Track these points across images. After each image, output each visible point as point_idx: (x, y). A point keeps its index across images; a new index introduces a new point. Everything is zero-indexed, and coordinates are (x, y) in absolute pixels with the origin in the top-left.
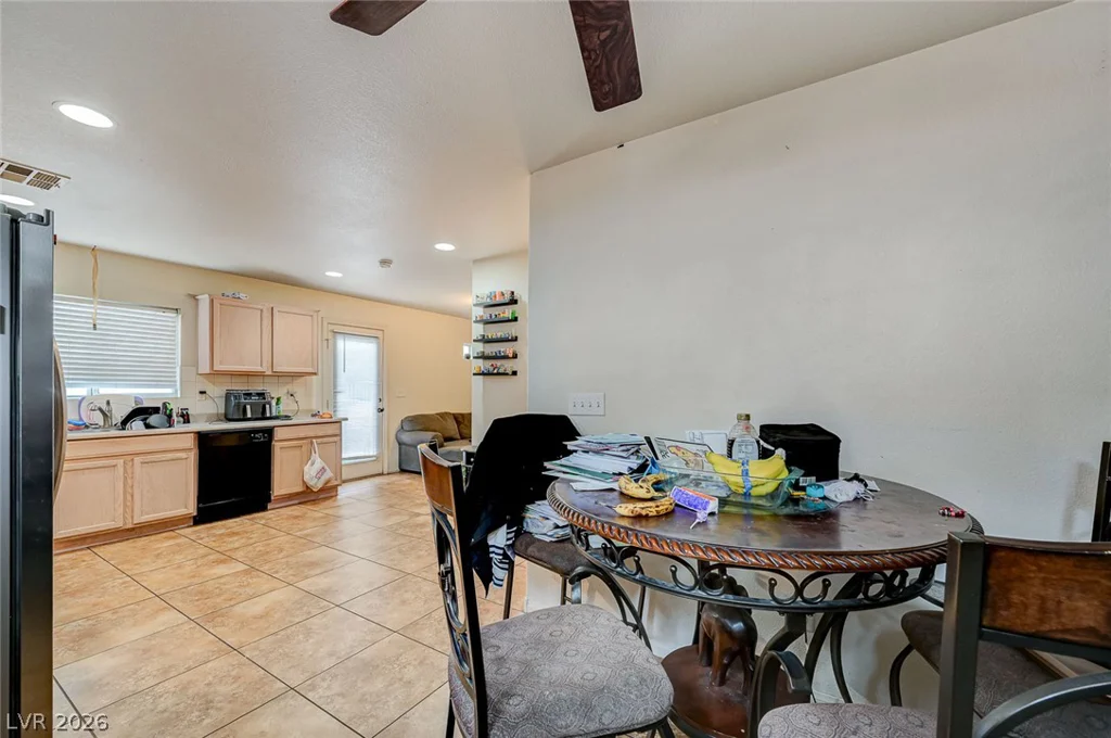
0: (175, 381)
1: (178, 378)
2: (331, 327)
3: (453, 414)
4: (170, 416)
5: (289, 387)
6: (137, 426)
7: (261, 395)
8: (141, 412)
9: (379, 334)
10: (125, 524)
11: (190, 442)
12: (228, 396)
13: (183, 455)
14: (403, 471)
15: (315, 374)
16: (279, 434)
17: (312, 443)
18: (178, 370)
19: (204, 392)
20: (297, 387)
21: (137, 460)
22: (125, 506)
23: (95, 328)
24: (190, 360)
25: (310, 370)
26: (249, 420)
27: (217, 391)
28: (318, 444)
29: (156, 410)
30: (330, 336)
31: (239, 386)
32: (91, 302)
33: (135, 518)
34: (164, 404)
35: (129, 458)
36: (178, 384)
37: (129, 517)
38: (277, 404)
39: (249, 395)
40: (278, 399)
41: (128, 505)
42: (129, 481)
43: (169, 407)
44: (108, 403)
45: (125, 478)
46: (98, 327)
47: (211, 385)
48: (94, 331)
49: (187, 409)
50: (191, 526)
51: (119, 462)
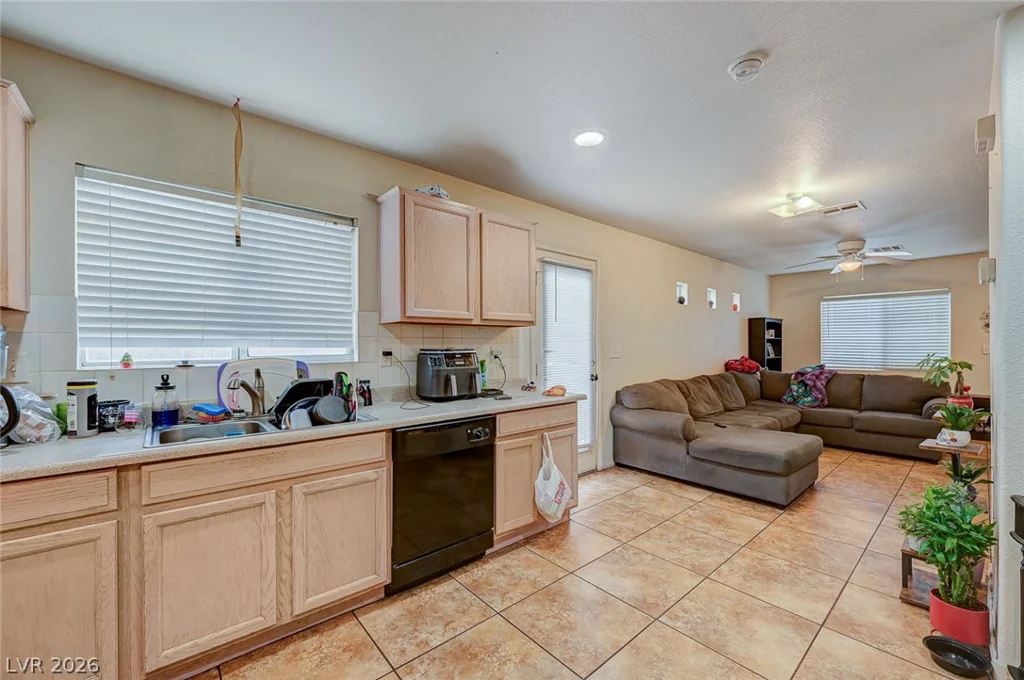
0: (351, 336)
1: (355, 332)
2: (542, 254)
3: (675, 382)
4: (347, 398)
5: (493, 345)
6: (298, 417)
7: (466, 356)
8: (305, 392)
9: (590, 265)
10: (279, 618)
11: (380, 449)
12: (421, 359)
13: (370, 474)
14: (619, 465)
15: (532, 323)
16: (503, 426)
18: (354, 318)
19: (389, 354)
21: (298, 488)
22: (280, 580)
23: (238, 244)
24: (371, 300)
25: (527, 317)
26: (456, 400)
27: (406, 351)
28: (550, 440)
29: (326, 387)
30: (538, 266)
31: (436, 343)
32: (233, 202)
33: (296, 603)
34: (339, 376)
35: (285, 486)
36: (355, 339)
37: (285, 601)
39: (452, 357)
40: (483, 364)
41: (284, 581)
42: (286, 531)
43: (347, 381)
44: (258, 373)
45: (279, 526)
46: (242, 243)
47: (398, 341)
48: (237, 251)
49: (369, 382)
50: (381, 600)
51: (270, 496)
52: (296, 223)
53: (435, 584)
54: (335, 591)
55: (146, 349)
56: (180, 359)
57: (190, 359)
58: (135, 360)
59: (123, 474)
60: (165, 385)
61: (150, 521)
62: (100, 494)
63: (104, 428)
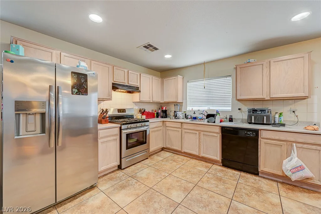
0: (230, 105)
1: (231, 103)
5: (293, 107)
10: (199, 155)
11: (218, 130)
13: (215, 135)
15: (307, 97)
16: (263, 134)
17: (292, 146)
19: (240, 109)
20: (299, 107)
26: (263, 124)
27: (245, 108)
28: (297, 147)
32: (203, 80)
33: (202, 154)
35: (200, 132)
38: (280, 116)
39: (256, 111)
40: (280, 114)
41: (200, 148)
45: (199, 139)
46: (205, 87)
47: (244, 106)
48: (205, 89)
49: (232, 116)
50: (221, 166)
51: (198, 133)
52: (218, 80)
53: (235, 171)
54: (209, 156)
55: (195, 107)
56: (198, 109)
57: (200, 109)
58: (193, 109)
59: (182, 124)
60: (194, 113)
61: (184, 131)
62: (179, 125)
63: (187, 118)
